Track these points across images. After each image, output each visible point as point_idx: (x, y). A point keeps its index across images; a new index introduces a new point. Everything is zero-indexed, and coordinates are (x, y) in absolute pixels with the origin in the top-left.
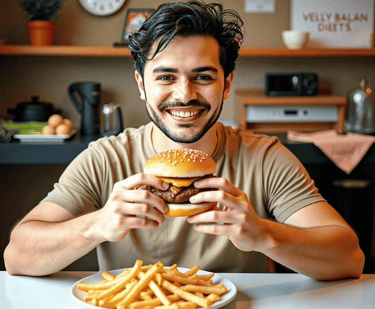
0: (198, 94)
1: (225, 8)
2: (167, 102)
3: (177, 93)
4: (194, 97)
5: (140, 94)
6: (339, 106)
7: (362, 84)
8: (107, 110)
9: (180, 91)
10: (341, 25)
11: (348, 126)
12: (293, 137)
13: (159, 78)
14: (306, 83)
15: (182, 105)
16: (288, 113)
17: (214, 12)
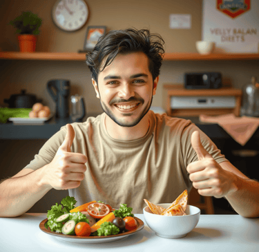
0: (135, 93)
1: (151, 32)
2: (114, 99)
3: (121, 93)
4: (133, 95)
5: (96, 94)
6: (236, 96)
7: (253, 80)
8: (74, 100)
9: (123, 91)
10: (238, 37)
11: (243, 111)
12: (204, 119)
13: (108, 83)
14: (213, 79)
15: (125, 101)
16: (200, 101)
17: (144, 36)
